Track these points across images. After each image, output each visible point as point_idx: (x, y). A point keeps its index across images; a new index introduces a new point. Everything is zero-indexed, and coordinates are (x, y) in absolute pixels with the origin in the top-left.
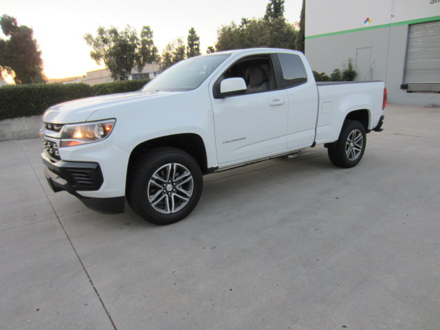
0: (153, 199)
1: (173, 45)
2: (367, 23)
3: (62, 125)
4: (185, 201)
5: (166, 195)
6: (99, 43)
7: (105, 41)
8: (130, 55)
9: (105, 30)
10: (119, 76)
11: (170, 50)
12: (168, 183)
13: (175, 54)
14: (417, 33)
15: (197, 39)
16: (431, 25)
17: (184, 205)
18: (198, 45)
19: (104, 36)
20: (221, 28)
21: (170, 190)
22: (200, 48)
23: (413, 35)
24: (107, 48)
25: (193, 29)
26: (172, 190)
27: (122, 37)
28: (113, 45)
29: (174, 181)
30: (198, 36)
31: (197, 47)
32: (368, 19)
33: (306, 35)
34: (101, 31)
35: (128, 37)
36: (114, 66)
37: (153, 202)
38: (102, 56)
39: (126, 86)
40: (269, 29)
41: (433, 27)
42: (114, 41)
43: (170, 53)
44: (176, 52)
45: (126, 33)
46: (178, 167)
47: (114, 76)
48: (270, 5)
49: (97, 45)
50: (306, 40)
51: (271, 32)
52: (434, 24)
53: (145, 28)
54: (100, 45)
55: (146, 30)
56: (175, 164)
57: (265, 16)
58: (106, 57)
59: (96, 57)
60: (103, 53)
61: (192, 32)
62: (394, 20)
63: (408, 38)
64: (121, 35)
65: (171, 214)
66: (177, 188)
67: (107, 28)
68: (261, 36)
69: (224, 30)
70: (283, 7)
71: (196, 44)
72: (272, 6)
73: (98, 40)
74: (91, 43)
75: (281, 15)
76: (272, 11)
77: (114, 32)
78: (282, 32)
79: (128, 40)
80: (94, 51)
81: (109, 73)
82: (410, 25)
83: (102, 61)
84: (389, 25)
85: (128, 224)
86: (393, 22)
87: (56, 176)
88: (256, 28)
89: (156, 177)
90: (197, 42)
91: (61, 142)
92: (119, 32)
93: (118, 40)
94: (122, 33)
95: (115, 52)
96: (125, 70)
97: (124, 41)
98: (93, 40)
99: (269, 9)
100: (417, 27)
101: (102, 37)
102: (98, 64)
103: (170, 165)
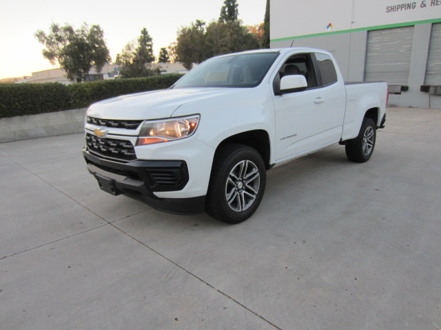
0: (229, 198)
1: (132, 45)
2: (330, 28)
3: (140, 122)
4: (253, 198)
5: (238, 193)
6: (53, 40)
7: (60, 39)
8: (88, 54)
9: (59, 27)
10: (75, 77)
11: (130, 50)
12: (240, 180)
13: (135, 54)
14: (375, 38)
15: (150, 40)
16: (387, 32)
17: (251, 202)
18: (151, 46)
19: (59, 34)
20: (181, 29)
21: (241, 187)
22: (153, 49)
23: (372, 41)
24: (61, 46)
25: (145, 29)
26: (242, 188)
27: (78, 35)
28: (68, 43)
29: (245, 178)
30: (150, 37)
31: (149, 48)
32: (330, 25)
33: (271, 38)
34: (55, 29)
35: (85, 36)
36: (70, 66)
37: (229, 200)
38: (55, 55)
39: (105, 86)
40: (229, 32)
41: (389, 33)
42: (70, 39)
43: (130, 53)
44: (136, 52)
45: (83, 31)
46: (249, 163)
47: (70, 77)
48: (224, 8)
49: (50, 43)
50: (271, 43)
51: (231, 35)
52: (390, 31)
53: (95, 27)
54: (54, 42)
55: (96, 29)
56: (247, 161)
57: (220, 18)
58: (60, 57)
59: (49, 55)
60: (57, 52)
61: (145, 32)
62: (354, 27)
63: (367, 44)
64: (76, 33)
65: (242, 212)
66: (247, 185)
67: (62, 25)
68: (221, 38)
69: (184, 31)
70: (237, 10)
71: (148, 45)
72: (227, 9)
73: (51, 38)
74: (43, 41)
75: (236, 18)
76: (227, 13)
77: (69, 30)
78: (241, 35)
79: (85, 38)
80: (48, 50)
81: (64, 73)
82: (368, 31)
83: (56, 60)
84: (350, 31)
85: (196, 225)
86: (353, 28)
87: (124, 177)
88: (216, 30)
89: (233, 175)
90: (150, 43)
91: (138, 140)
92: (75, 29)
93: (74, 38)
94: (78, 31)
95: (71, 52)
96: (82, 71)
97: (81, 39)
98: (46, 38)
99: (223, 12)
100: (375, 33)
101: (57, 35)
102: (53, 63)
103: (243, 161)
